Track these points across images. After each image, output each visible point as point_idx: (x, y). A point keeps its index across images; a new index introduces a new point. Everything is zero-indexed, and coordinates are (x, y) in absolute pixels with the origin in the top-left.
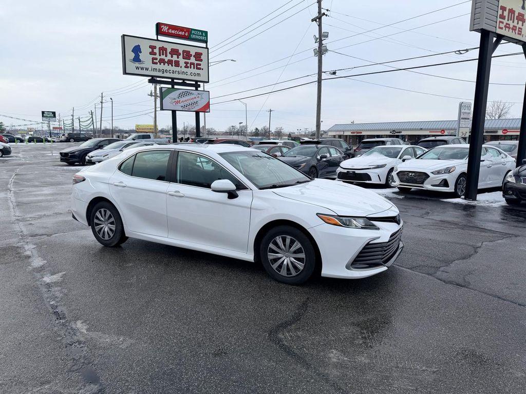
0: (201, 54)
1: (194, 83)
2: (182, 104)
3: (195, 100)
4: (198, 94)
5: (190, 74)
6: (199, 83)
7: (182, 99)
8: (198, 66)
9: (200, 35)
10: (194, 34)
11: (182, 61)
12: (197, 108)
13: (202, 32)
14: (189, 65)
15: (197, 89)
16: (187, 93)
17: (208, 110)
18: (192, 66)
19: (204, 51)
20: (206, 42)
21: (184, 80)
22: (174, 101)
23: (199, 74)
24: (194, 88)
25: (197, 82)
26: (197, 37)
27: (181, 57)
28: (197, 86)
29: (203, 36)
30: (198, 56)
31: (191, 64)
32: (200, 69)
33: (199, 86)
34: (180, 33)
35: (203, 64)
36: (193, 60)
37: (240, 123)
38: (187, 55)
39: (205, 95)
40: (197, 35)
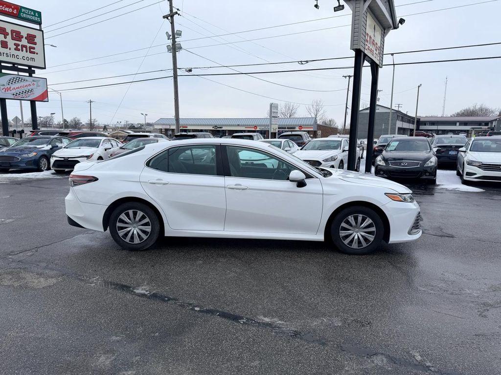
0: (35, 37)
1: (27, 68)
2: (14, 92)
3: (29, 88)
4: (33, 81)
5: (22, 58)
6: (33, 69)
7: (13, 86)
8: (32, 50)
9: (32, 15)
10: (24, 13)
11: (11, 43)
12: (32, 97)
13: (35, 12)
14: (20, 47)
15: (30, 76)
16: (19, 79)
17: (46, 100)
18: (24, 49)
19: (38, 34)
20: (40, 24)
21: (14, 64)
22: (2, 87)
23: (33, 59)
24: (27, 74)
25: (30, 67)
26: (28, 17)
27: (9, 37)
28: (30, 71)
29: (35, 17)
30: (31, 38)
31: (23, 46)
32: (34, 53)
33: (34, 72)
34: (7, 9)
35: (38, 48)
36: (24, 42)
37: (52, 114)
38: (17, 36)
39: (41, 82)
40: (29, 14)
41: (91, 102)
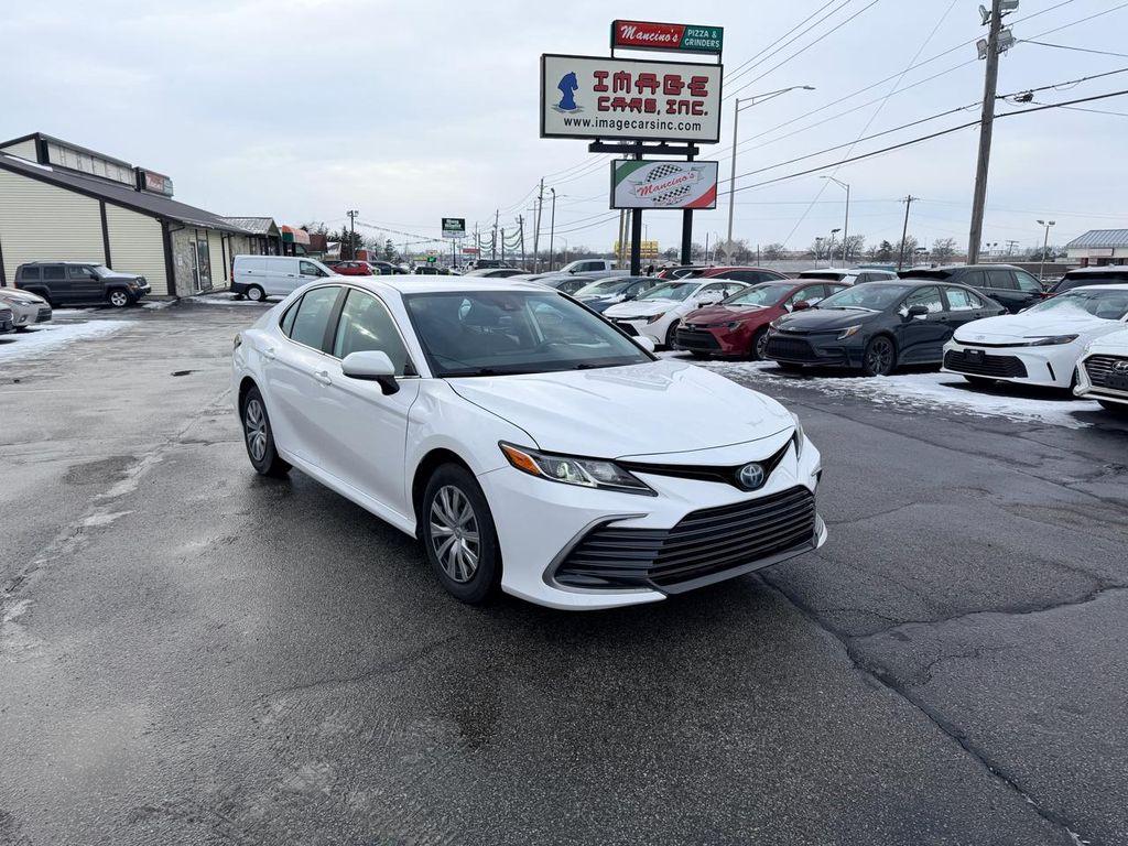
0: (705, 80)
1: (686, 145)
2: (656, 194)
3: (684, 184)
4: (693, 169)
5: (677, 126)
6: (696, 145)
7: (654, 184)
8: (697, 108)
9: (706, 38)
10: (691, 36)
11: (661, 99)
12: (686, 202)
13: (710, 29)
14: (676, 107)
15: (690, 159)
16: (668, 169)
17: (712, 205)
18: (684, 108)
19: (712, 74)
20: (718, 52)
21: (663, 140)
22: (638, 187)
23: (697, 126)
24: (685, 158)
25: (691, 142)
26: (699, 43)
27: (660, 90)
28: (691, 152)
29: (710, 40)
30: (698, 85)
31: (682, 103)
32: (700, 113)
33: (696, 151)
34: (662, 38)
35: (709, 103)
36: (686, 94)
37: (834, 231)
38: (674, 84)
39: (708, 171)
40: (700, 38)
41: (909, 200)
